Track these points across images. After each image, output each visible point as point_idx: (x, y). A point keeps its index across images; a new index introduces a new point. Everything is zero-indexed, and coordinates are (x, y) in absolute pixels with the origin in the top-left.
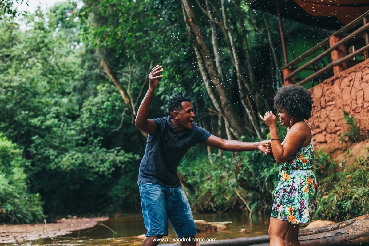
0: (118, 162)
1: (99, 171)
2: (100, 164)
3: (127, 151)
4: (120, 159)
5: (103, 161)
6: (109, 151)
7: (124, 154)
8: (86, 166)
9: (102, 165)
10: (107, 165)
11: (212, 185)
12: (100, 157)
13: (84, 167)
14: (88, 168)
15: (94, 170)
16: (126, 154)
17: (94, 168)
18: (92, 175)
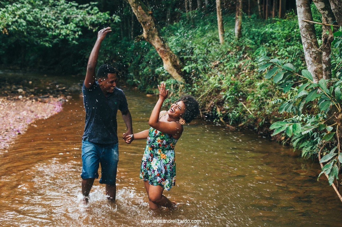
0: (88, 23)
1: (60, 34)
2: (62, 24)
4: (92, 19)
5: (67, 21)
6: (81, 6)
7: (98, 13)
8: (40, 25)
9: (64, 27)
10: (72, 26)
13: (38, 27)
14: (44, 28)
15: (52, 32)
16: (100, 13)
17: (52, 29)
18: (50, 39)
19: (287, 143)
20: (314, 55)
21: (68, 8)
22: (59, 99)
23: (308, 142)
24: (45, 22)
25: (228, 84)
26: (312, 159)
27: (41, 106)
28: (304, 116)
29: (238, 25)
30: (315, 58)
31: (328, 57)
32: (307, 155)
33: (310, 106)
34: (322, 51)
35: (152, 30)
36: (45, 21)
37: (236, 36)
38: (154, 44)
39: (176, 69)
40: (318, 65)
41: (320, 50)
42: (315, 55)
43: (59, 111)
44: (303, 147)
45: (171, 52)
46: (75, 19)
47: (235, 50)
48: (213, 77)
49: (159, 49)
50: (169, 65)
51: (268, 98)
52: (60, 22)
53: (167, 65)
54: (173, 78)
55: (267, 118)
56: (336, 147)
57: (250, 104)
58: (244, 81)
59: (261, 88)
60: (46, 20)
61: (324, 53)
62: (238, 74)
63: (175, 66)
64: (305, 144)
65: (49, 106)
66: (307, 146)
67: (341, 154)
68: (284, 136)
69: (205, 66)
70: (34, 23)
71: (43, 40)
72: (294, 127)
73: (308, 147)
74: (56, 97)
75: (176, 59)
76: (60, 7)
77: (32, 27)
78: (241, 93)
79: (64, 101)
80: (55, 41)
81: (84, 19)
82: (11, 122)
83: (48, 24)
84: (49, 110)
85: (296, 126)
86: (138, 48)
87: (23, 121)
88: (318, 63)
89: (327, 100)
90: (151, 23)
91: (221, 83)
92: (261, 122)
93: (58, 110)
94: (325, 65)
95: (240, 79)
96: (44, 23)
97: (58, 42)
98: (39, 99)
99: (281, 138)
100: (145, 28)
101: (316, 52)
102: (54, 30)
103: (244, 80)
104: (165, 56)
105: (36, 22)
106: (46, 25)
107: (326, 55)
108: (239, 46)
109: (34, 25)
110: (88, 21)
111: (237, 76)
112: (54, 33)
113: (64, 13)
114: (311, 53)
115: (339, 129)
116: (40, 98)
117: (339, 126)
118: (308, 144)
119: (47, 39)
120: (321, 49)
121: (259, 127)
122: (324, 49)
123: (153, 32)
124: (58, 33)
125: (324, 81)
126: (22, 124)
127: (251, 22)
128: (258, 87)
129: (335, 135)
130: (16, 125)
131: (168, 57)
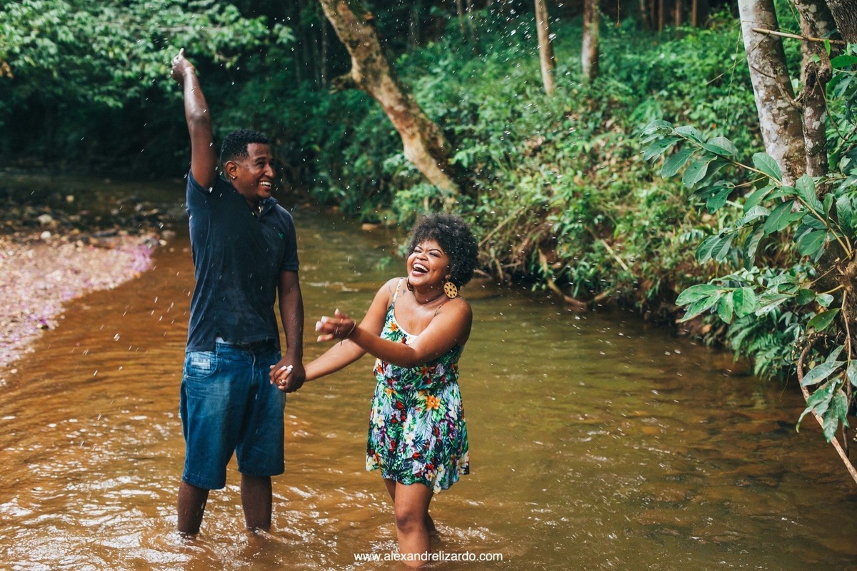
0: (212, 46)
1: (143, 75)
2: (148, 50)
3: (246, 13)
4: (223, 35)
5: (159, 42)
7: (237, 20)
8: (92, 52)
9: (152, 56)
11: (555, 189)
12: (153, 25)
13: (88, 57)
14: (102, 61)
15: (123, 71)
16: (242, 21)
17: (123, 63)
18: (118, 87)
19: (716, 341)
20: (783, 118)
21: (161, 9)
22: (144, 238)
23: (770, 336)
24: (105, 46)
25: (568, 194)
26: (782, 379)
27: (98, 258)
28: (758, 271)
29: (590, 46)
30: (786, 123)
31: (818, 120)
32: (767, 371)
33: (773, 246)
34: (803, 105)
35: (374, 61)
36: (104, 41)
37: (586, 75)
38: (380, 98)
39: (436, 158)
40: (793, 141)
41: (798, 104)
42: (786, 116)
43: (143, 268)
44: (757, 350)
45: (422, 116)
46: (179, 36)
47: (582, 109)
48: (528, 178)
49: (391, 109)
50: (417, 150)
51: (667, 228)
52: (144, 45)
53: (413, 150)
54: (430, 183)
55: (666, 278)
56: (841, 347)
57: (624, 244)
58: (606, 188)
59: (649, 203)
60: (107, 40)
61: (808, 111)
62: (591, 169)
63: (432, 150)
64: (762, 342)
65: (117, 257)
66: (768, 347)
67: (854, 364)
68: (710, 323)
69: (509, 150)
70: (78, 48)
71: (99, 89)
72: (738, 298)
73: (770, 349)
74: (134, 233)
75: (435, 134)
76: (140, 6)
77: (72, 60)
78: (600, 216)
79: (155, 242)
80: (131, 92)
81: (202, 38)
82: (25, 298)
83: (113, 51)
84: (118, 268)
85: (742, 295)
86: (338, 107)
87: (54, 295)
88: (794, 136)
89: (817, 227)
90: (371, 45)
91: (549, 194)
92: (651, 288)
93: (140, 265)
94: (810, 141)
95: (596, 181)
96: (102, 49)
97: (138, 95)
98: (93, 241)
99: (701, 329)
100: (358, 55)
101: (789, 109)
102: (127, 66)
103: (606, 183)
104: (408, 127)
105: (81, 45)
106: (107, 51)
107: (814, 114)
108: (593, 100)
109: (76, 52)
110: (212, 40)
111: (590, 174)
112: (127, 74)
113: (152, 21)
114: (775, 111)
115: (848, 301)
116: (95, 237)
117: (848, 294)
118: (770, 342)
119: (111, 88)
120: (801, 101)
121: (647, 301)
122: (809, 99)
123: (377, 65)
124: (137, 73)
125: (808, 182)
126: (51, 302)
127: (623, 37)
128: (643, 201)
129: (839, 316)
130: (35, 306)
131: (416, 129)
